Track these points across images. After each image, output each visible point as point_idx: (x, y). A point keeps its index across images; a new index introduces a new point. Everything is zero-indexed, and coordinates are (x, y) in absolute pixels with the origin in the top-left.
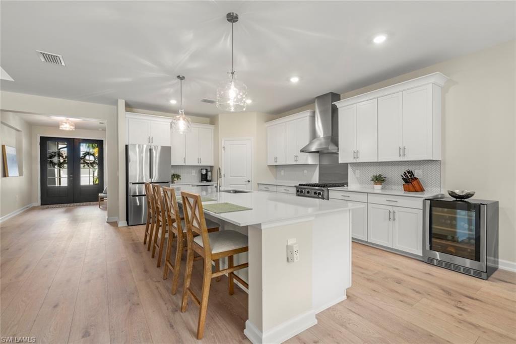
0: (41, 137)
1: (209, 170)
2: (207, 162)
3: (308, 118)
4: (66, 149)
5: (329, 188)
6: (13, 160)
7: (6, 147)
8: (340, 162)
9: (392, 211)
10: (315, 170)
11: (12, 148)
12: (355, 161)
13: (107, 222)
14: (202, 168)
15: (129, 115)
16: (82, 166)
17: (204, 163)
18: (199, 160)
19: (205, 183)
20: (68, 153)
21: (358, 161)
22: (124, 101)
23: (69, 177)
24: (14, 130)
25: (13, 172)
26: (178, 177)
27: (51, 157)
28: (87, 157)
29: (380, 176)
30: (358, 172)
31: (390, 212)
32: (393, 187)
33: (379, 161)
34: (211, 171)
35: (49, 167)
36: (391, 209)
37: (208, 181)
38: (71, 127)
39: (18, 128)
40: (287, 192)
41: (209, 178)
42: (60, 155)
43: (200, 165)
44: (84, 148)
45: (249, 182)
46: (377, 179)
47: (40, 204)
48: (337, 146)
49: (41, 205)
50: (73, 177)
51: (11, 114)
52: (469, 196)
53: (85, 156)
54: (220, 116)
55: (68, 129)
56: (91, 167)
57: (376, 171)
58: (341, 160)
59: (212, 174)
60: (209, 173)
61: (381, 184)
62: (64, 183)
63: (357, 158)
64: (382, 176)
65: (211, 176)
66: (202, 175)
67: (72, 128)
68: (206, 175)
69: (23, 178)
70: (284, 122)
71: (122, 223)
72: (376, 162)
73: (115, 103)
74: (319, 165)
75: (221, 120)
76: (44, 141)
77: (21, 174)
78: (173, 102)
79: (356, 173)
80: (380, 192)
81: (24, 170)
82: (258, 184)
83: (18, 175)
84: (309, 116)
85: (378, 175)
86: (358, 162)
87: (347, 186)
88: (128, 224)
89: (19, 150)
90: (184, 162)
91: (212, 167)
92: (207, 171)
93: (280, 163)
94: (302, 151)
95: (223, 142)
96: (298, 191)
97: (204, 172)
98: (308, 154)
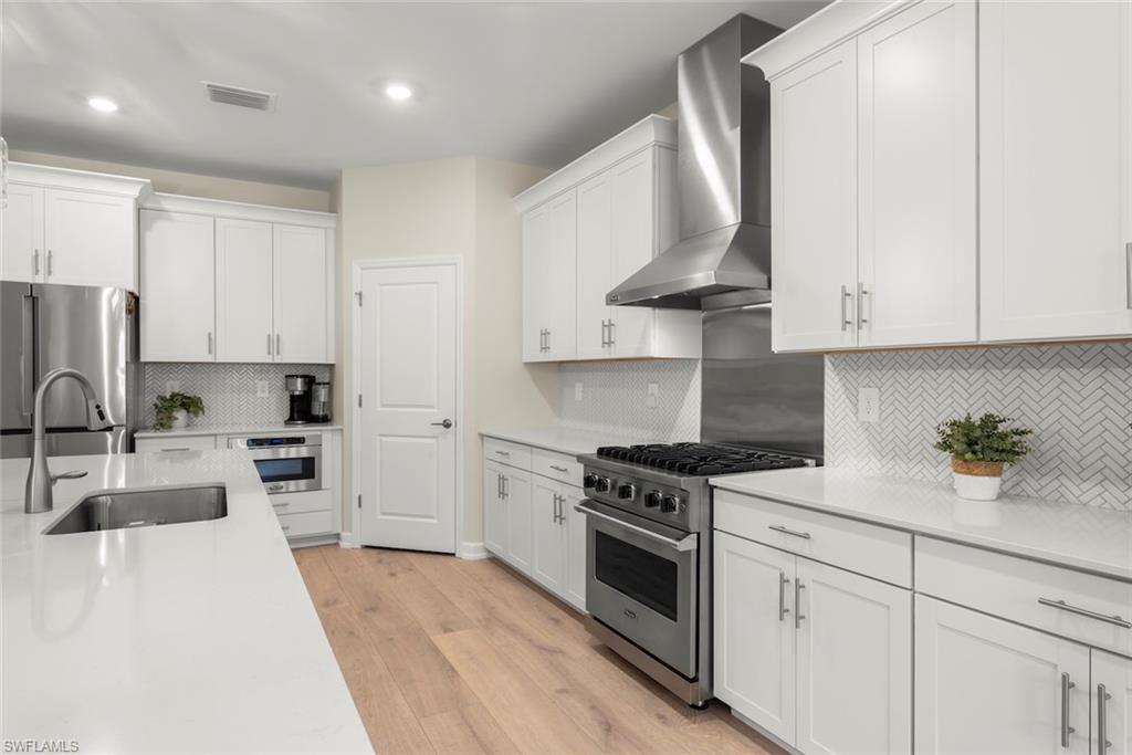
1: (321, 377)
2: (303, 350)
3: (648, 156)
5: (713, 480)
8: (776, 348)
9: (1079, 678)
10: (685, 388)
12: (847, 341)
14: (290, 373)
18: (274, 343)
19: (301, 429)
21: (866, 341)
29: (990, 422)
30: (869, 395)
31: (1067, 685)
32: (1072, 489)
33: (986, 338)
34: (330, 384)
37: (313, 421)
40: (561, 476)
41: (318, 410)
43: (278, 360)
45: (447, 425)
46: (971, 444)
54: (346, 180)
57: (970, 398)
58: (784, 340)
59: (330, 394)
60: (322, 394)
61: (997, 473)
63: (861, 322)
64: (1001, 428)
65: (329, 400)
66: (293, 398)
68: (309, 395)
70: (568, 189)
72: (966, 347)
74: (704, 360)
78: (102, 107)
79: (862, 405)
82: (482, 436)
84: (658, 144)
85: (976, 419)
86: (864, 343)
87: (820, 464)
90: (211, 351)
91: (331, 367)
92: (310, 381)
93: (557, 354)
94: (613, 299)
95: (357, 278)
96: (588, 482)
97: (299, 386)
98: (647, 310)
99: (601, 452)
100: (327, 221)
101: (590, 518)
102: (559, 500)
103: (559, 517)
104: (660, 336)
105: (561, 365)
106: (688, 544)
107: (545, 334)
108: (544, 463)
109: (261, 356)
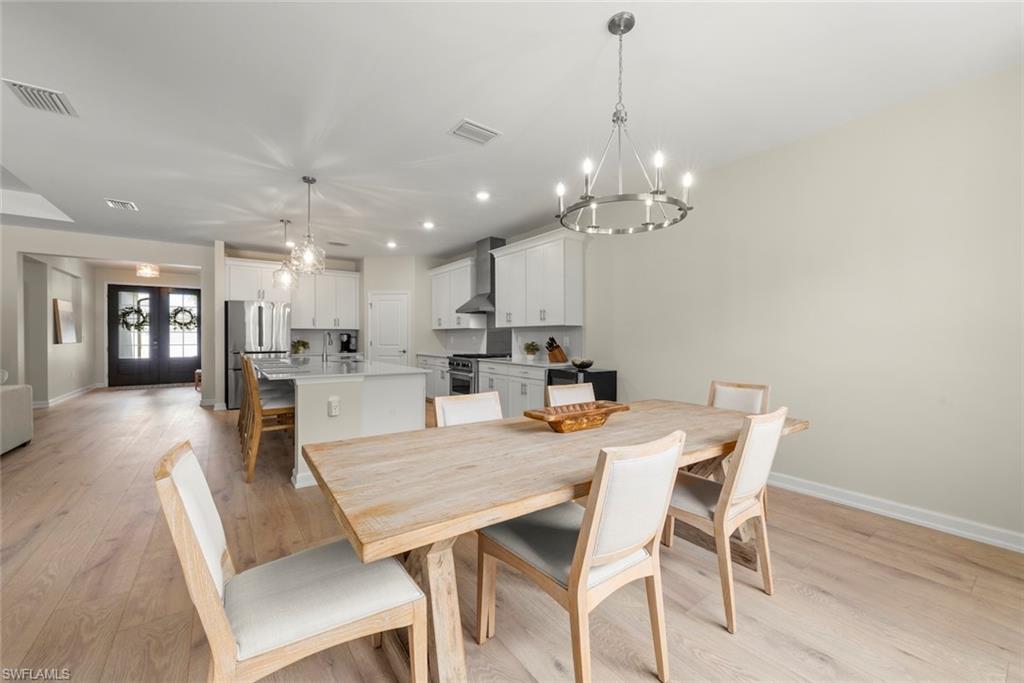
0: (109, 285)
1: (353, 334)
2: (349, 324)
3: (469, 269)
4: (148, 302)
5: (479, 359)
6: (68, 319)
7: (59, 301)
8: (497, 326)
10: (482, 335)
11: (66, 303)
12: (508, 325)
13: (201, 406)
14: (341, 333)
15: (231, 261)
16: (171, 327)
17: (343, 326)
18: (336, 322)
19: (346, 354)
20: (151, 310)
21: (511, 325)
22: (222, 244)
23: (152, 345)
24: (69, 277)
25: (68, 336)
26: (305, 345)
27: (126, 314)
28: (180, 315)
29: (532, 343)
30: (520, 339)
31: (523, 385)
34: (356, 337)
35: (122, 329)
36: (524, 381)
37: (350, 351)
38: (155, 272)
39: (76, 274)
40: (444, 363)
41: (352, 347)
42: (139, 312)
43: (338, 328)
44: (175, 301)
45: (404, 352)
46: (530, 348)
47: (107, 385)
48: (494, 304)
49: (110, 385)
50: (159, 345)
51: (66, 259)
52: (589, 365)
53: (176, 314)
54: (365, 261)
55: (148, 276)
56: (187, 330)
57: (529, 338)
58: (498, 324)
59: (357, 340)
60: (353, 341)
61: (534, 354)
62: (146, 354)
63: (510, 321)
64: (534, 344)
65: (356, 343)
66: (342, 343)
67: (156, 274)
68: (348, 342)
69: (83, 346)
70: (449, 271)
71: (220, 406)
73: (211, 244)
74: (488, 329)
75: (367, 266)
76: (114, 291)
77: (79, 340)
79: (517, 340)
80: (531, 363)
81: (84, 334)
82: (417, 355)
83: (75, 341)
85: (530, 343)
87: (512, 357)
88: (227, 407)
89: (77, 305)
90: (314, 324)
91: (357, 331)
92: (349, 336)
93: (444, 326)
94: (457, 312)
95: (370, 297)
96: (450, 363)
97: (345, 338)
98: (469, 315)
99: (454, 356)
100: (357, 275)
101: (451, 374)
102: (443, 372)
103: (443, 378)
104: (472, 322)
105: (447, 330)
106: (472, 375)
107: (440, 319)
108: (438, 362)
109: (331, 326)
